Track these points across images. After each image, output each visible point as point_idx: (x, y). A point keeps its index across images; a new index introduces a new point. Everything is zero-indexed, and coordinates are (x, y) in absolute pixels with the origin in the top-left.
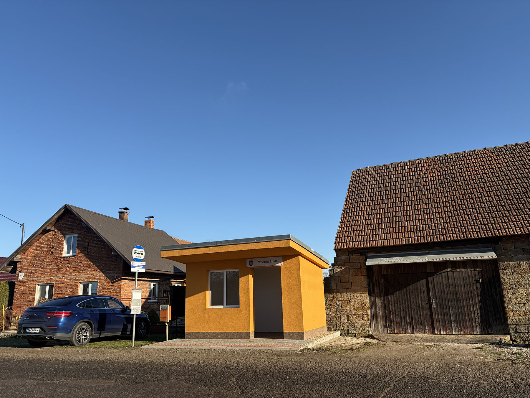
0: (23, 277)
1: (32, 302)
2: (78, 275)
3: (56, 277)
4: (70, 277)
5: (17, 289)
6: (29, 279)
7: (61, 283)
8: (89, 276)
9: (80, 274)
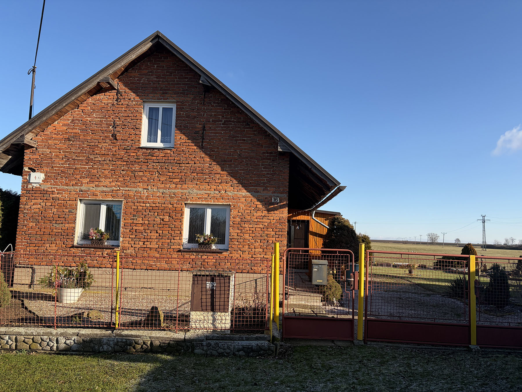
0: (41, 182)
1: (67, 237)
2: (182, 189)
3: (127, 189)
4: (161, 190)
5: (27, 207)
6: (58, 187)
7: (140, 202)
8: (209, 192)
9: (185, 186)
